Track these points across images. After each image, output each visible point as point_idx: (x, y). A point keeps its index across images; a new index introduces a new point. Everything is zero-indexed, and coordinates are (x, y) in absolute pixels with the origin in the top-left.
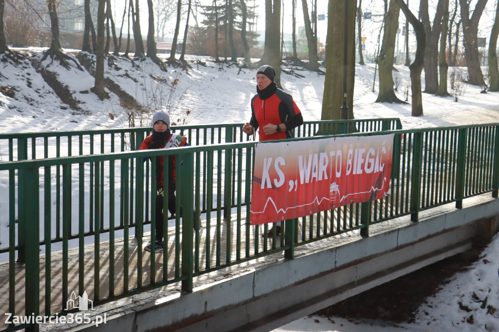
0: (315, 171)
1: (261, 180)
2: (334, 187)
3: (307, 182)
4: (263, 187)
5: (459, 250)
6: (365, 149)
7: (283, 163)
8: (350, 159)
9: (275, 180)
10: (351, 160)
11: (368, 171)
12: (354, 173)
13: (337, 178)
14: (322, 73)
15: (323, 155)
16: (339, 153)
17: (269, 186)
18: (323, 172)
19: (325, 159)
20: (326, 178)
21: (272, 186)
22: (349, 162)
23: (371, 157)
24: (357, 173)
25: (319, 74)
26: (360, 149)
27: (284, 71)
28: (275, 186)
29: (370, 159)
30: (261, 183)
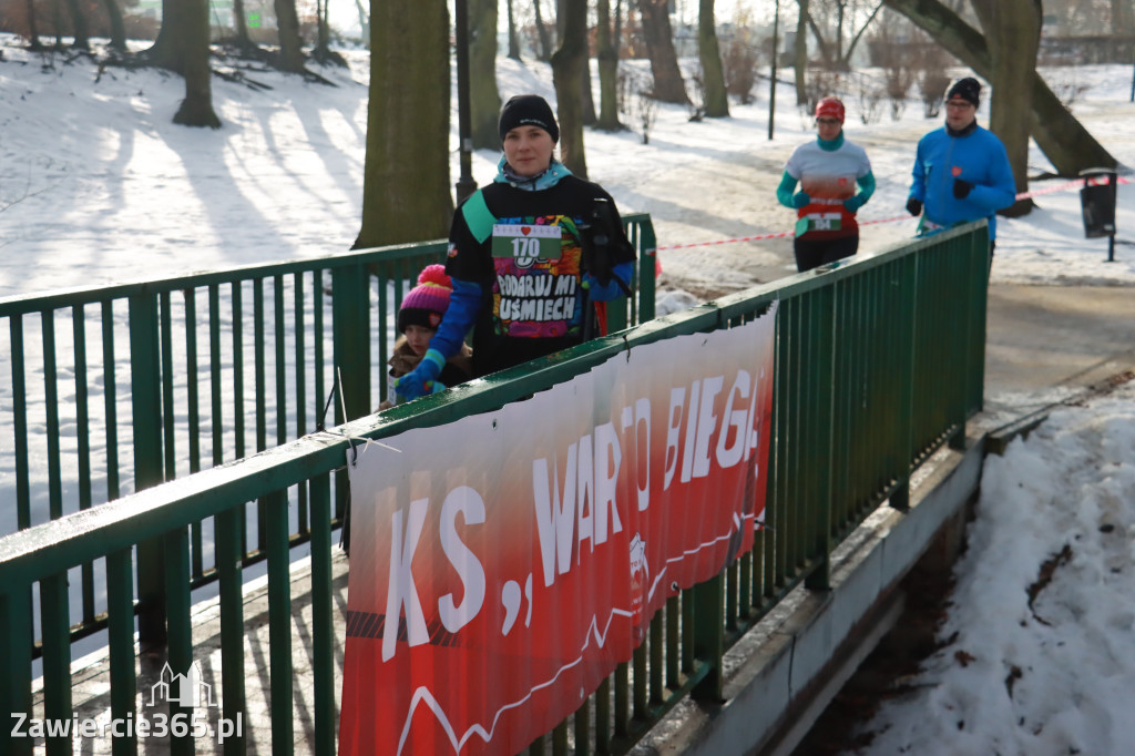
0: (586, 514)
1: (383, 617)
2: (637, 553)
3: (565, 568)
4: (388, 650)
5: (883, 628)
6: (722, 377)
7: (476, 514)
8: (674, 426)
9: (446, 602)
10: (678, 428)
11: (727, 459)
12: (685, 478)
13: (642, 512)
14: (313, 78)
15: (606, 434)
16: (644, 410)
17: (419, 635)
18: (610, 503)
19: (610, 448)
20: (617, 528)
21: (431, 629)
22: (672, 439)
23: (740, 404)
24: (694, 476)
25: (307, 81)
26: (708, 382)
27: (218, 74)
28: (443, 629)
29: (734, 412)
30: (381, 635)
